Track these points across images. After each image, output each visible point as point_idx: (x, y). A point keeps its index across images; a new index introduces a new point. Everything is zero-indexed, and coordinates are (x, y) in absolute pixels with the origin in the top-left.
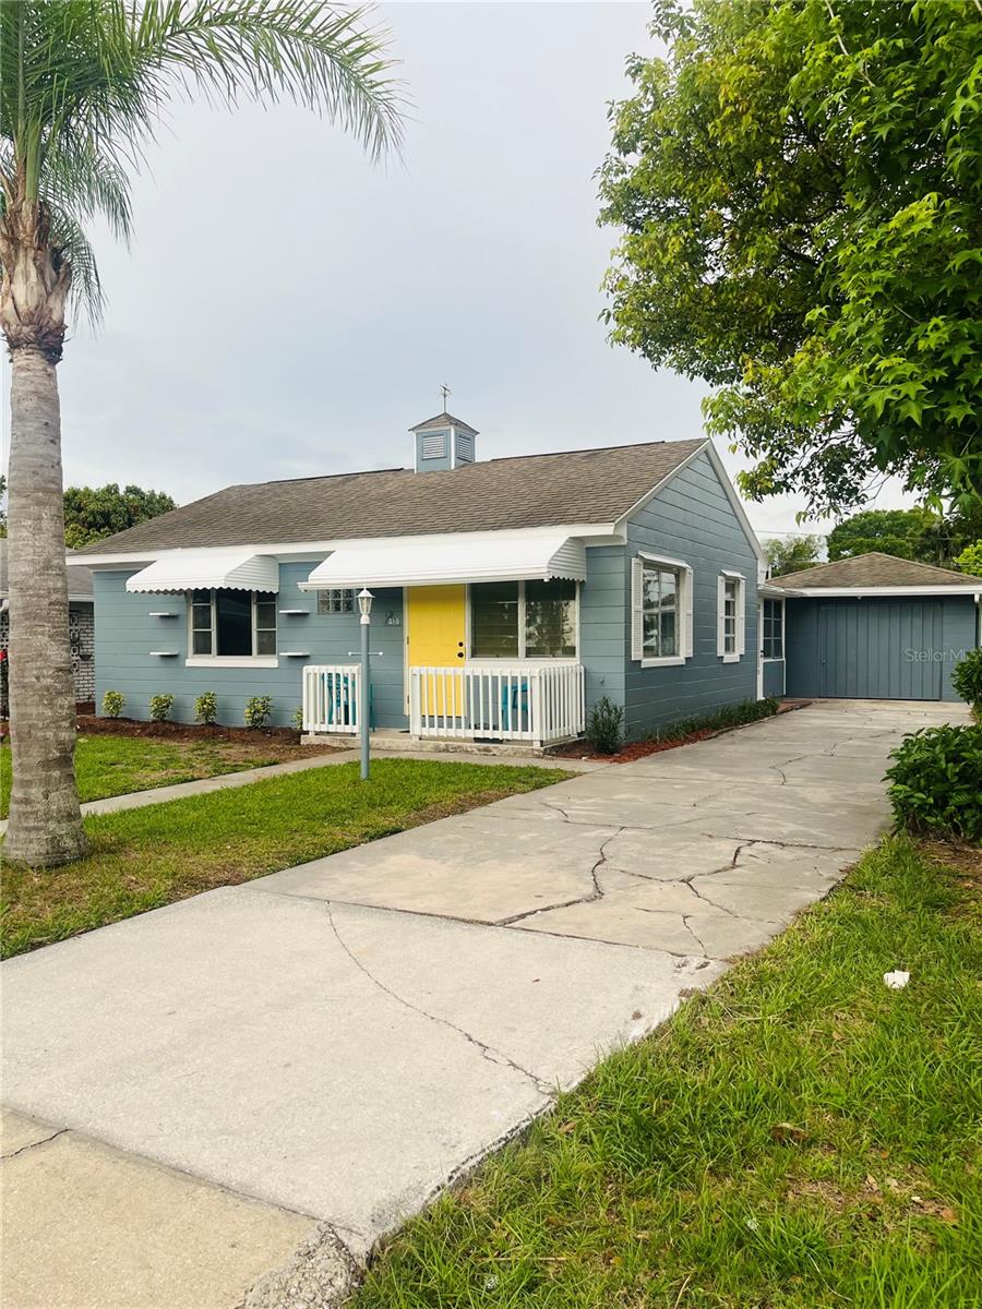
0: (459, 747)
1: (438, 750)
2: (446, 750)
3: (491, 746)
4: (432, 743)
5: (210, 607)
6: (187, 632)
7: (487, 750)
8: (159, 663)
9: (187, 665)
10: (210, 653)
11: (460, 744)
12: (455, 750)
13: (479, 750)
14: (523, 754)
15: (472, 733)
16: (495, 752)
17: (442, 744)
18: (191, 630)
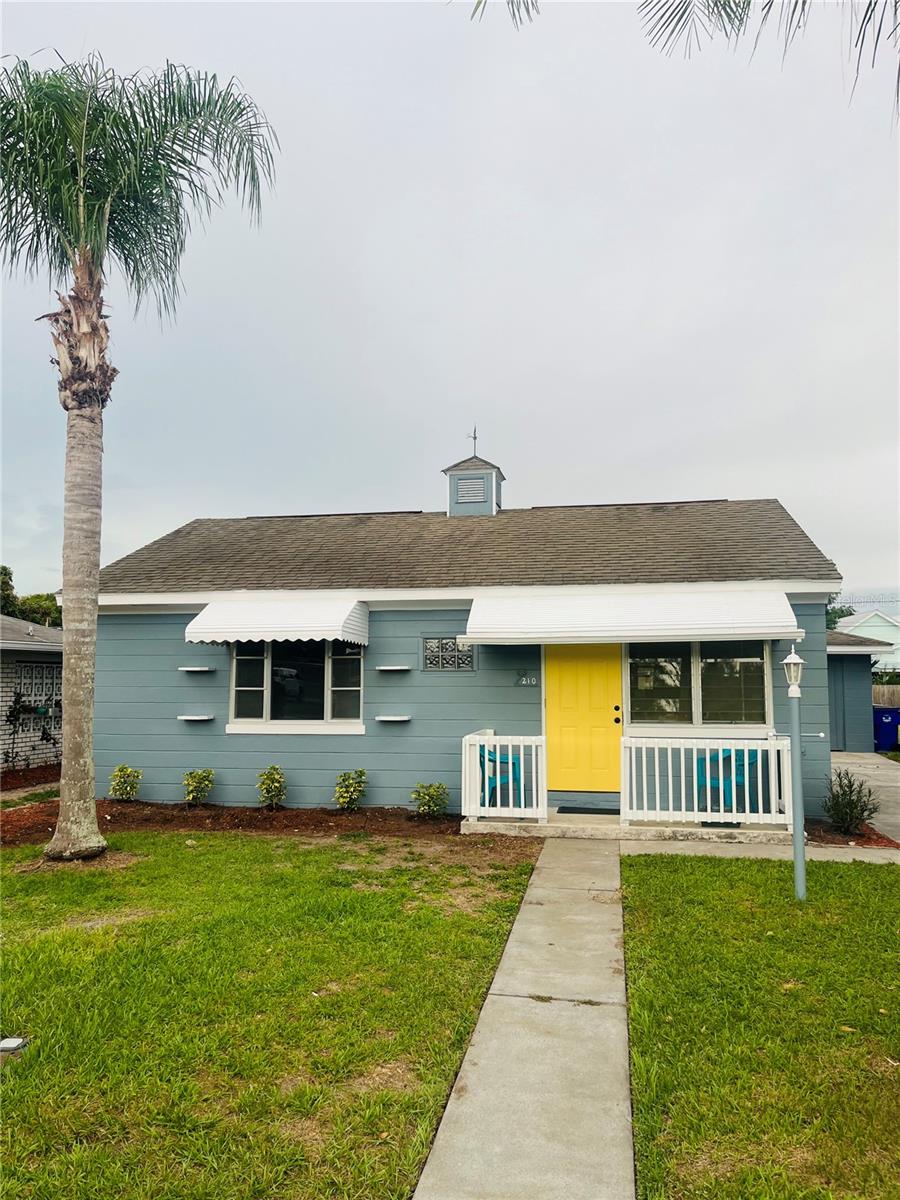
0: (691, 834)
1: (662, 838)
2: (674, 837)
3: (735, 831)
4: (654, 830)
5: (262, 662)
6: (229, 691)
7: (731, 836)
8: (186, 729)
9: (228, 731)
10: (261, 716)
11: (690, 830)
12: (686, 837)
13: (719, 837)
14: (780, 841)
15: (698, 817)
16: (742, 839)
17: (668, 831)
18: (233, 689)
